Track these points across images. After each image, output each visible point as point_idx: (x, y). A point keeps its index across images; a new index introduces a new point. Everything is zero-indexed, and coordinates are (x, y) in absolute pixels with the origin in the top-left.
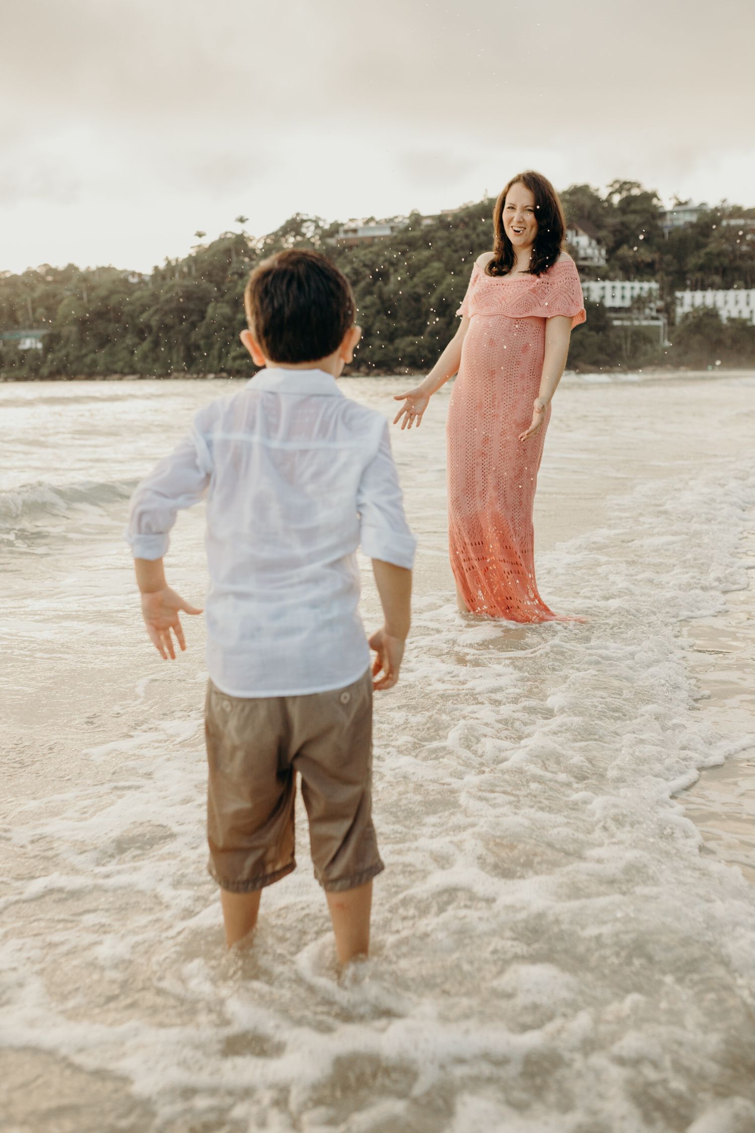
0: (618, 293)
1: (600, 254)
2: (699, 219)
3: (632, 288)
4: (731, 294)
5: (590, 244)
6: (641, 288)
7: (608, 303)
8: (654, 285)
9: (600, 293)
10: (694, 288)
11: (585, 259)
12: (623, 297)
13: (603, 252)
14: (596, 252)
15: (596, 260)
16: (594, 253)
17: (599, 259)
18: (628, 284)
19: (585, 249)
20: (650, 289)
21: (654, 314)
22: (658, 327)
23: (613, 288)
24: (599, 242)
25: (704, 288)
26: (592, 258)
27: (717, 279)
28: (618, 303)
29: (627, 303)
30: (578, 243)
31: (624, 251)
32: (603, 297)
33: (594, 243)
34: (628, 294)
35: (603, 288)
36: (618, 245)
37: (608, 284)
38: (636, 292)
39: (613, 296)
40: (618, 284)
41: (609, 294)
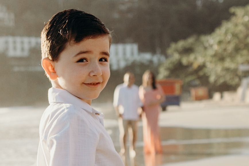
0: (19, 46)
3: (30, 43)
7: (11, 53)
12: (23, 49)
18: (26, 40)
23: (15, 42)
28: (18, 53)
29: (26, 54)
32: (7, 49)
34: (26, 46)
35: (7, 42)
37: (10, 39)
39: (15, 48)
40: (18, 39)
41: (11, 46)
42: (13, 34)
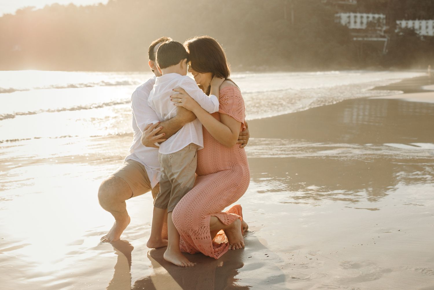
0: (358, 20)
3: (368, 17)
6: (374, 18)
7: (352, 26)
8: (382, 16)
9: (347, 20)
10: (408, 19)
12: (362, 23)
18: (365, 15)
20: (379, 18)
21: (382, 34)
22: (384, 42)
23: (355, 17)
25: (414, 19)
27: (423, 13)
28: (358, 26)
29: (364, 27)
32: (349, 23)
34: (365, 21)
35: (349, 17)
37: (352, 15)
38: (371, 19)
39: (355, 22)
40: (359, 15)
41: (352, 21)
42: (355, 12)
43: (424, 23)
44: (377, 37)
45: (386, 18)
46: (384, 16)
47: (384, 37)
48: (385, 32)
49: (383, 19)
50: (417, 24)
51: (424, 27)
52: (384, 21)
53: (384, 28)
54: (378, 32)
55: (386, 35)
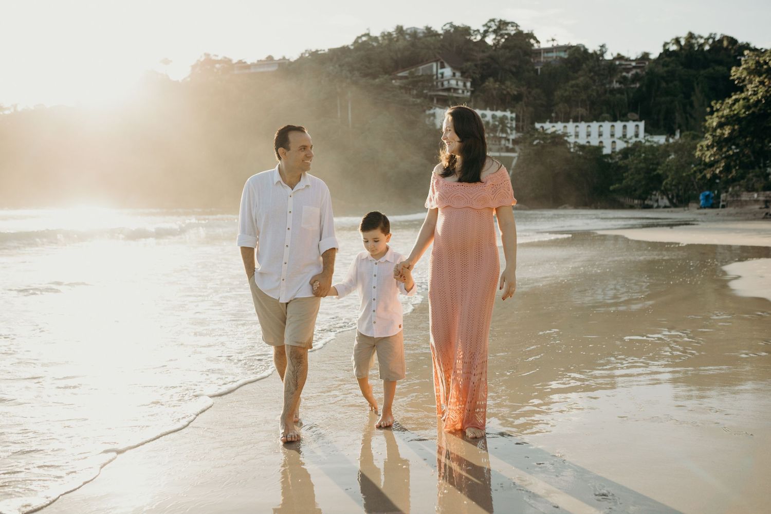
1: (465, 85)
2: (570, 55)
4: (595, 125)
5: (454, 75)
8: (508, 114)
10: (555, 120)
11: (449, 90)
13: (469, 84)
14: (461, 84)
15: (460, 91)
16: (457, 84)
17: (463, 92)
19: (448, 81)
21: (511, 146)
22: (512, 158)
24: (463, 74)
25: (566, 120)
26: (456, 90)
27: (581, 111)
30: (442, 74)
31: (490, 83)
33: (458, 74)
36: (483, 78)
43: (583, 126)
44: (499, 150)
45: (517, 119)
46: (514, 115)
47: (512, 150)
48: (515, 142)
49: (512, 119)
50: (571, 127)
51: (583, 134)
52: (514, 124)
53: (513, 136)
54: (503, 142)
55: (517, 148)
